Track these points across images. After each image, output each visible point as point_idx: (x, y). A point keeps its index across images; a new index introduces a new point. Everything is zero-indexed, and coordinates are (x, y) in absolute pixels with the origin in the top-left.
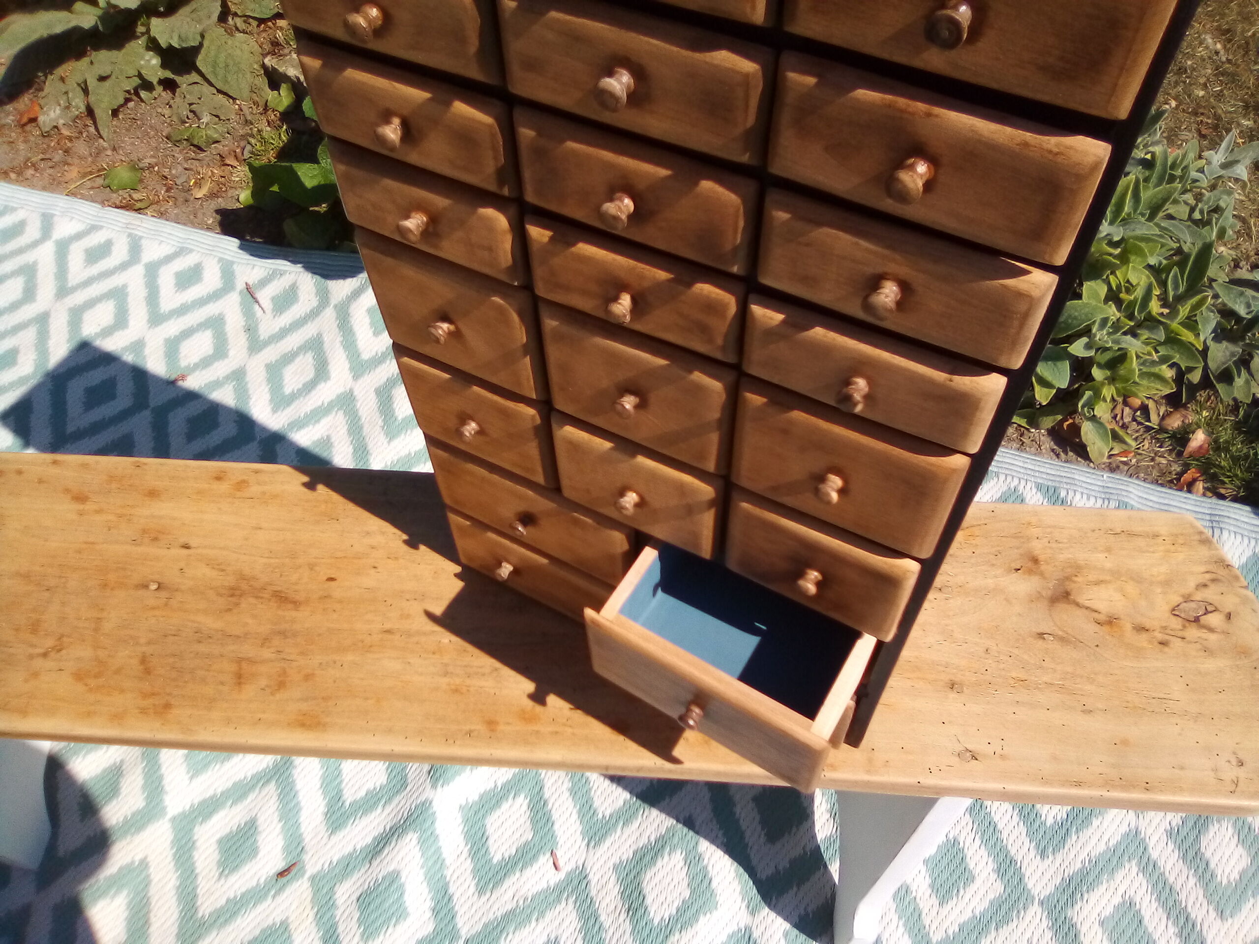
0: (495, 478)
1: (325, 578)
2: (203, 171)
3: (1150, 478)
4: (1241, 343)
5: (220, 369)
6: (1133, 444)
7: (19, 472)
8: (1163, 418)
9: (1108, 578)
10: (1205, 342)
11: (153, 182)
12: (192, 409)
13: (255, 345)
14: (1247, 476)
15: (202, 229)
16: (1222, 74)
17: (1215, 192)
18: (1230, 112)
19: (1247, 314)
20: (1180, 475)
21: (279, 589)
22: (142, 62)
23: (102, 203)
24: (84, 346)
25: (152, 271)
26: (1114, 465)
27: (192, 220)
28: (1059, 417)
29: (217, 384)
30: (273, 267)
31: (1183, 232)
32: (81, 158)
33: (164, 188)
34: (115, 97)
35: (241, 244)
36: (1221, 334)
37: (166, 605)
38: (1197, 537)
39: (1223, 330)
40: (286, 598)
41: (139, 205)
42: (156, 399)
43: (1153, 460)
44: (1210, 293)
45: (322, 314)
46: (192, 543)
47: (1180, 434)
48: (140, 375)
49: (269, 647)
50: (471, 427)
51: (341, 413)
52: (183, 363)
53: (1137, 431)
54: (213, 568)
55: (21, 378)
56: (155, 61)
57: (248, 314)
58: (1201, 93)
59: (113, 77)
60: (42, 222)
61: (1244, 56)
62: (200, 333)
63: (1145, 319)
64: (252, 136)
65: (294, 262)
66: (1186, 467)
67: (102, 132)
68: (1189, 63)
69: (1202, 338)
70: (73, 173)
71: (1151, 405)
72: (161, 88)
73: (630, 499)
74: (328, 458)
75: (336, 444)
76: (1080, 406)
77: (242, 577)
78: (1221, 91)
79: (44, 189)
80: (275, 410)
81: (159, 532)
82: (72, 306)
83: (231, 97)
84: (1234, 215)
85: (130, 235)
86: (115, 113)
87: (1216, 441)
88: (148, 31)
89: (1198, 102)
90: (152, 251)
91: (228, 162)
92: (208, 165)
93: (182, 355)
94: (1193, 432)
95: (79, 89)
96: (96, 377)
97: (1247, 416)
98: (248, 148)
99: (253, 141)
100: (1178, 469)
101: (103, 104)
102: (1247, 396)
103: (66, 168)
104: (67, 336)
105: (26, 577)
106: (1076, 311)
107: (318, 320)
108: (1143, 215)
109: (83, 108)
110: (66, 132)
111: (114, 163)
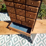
8: (45, 17)
28: (41, 18)
63: (44, 13)
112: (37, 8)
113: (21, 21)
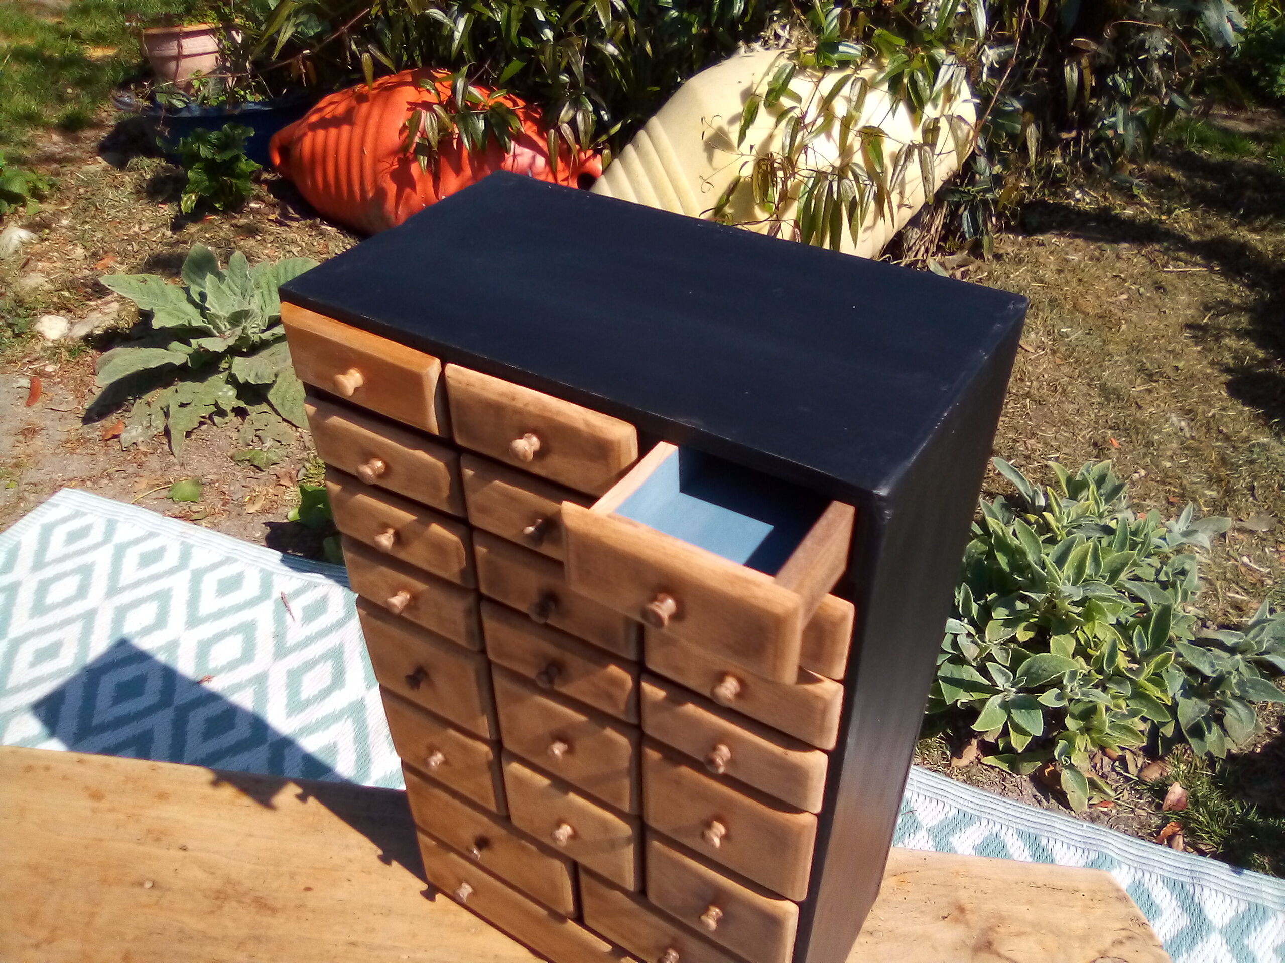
0: (457, 803)
1: (303, 887)
2: (258, 489)
3: (1130, 830)
4: (1209, 700)
5: (246, 672)
6: (1112, 794)
7: (47, 769)
8: (1141, 770)
9: (1028, 930)
10: (1173, 698)
11: (212, 497)
12: (212, 710)
13: (281, 651)
14: (1224, 832)
15: (249, 541)
16: (1187, 449)
17: (1180, 556)
18: (1196, 483)
19: (1213, 672)
20: (1160, 828)
21: (260, 895)
22: (220, 393)
23: (163, 513)
24: (122, 643)
25: (197, 577)
26: (1095, 814)
27: (243, 534)
28: (1039, 764)
29: (239, 687)
30: (308, 579)
31: (1146, 593)
32: (153, 471)
33: (221, 502)
34: (191, 421)
35: (283, 557)
36: (1189, 691)
37: (157, 903)
38: (1114, 894)
39: (1191, 686)
40: (265, 905)
41: (196, 516)
42: (180, 698)
43: (1133, 811)
44: (1173, 652)
45: (347, 625)
46: (190, 846)
47: (1157, 786)
48: (169, 675)
49: (243, 951)
50: (437, 759)
51: (350, 721)
52: (213, 664)
53: (1117, 782)
54: (205, 871)
55: (59, 669)
56: (232, 392)
57: (279, 621)
58: (1168, 465)
59: (193, 404)
60: (107, 527)
61: (1206, 433)
62: (232, 637)
63: (1115, 674)
64: (308, 461)
65: (329, 576)
66: (1166, 820)
67: (174, 450)
68: (1156, 437)
69: (1170, 694)
70: (142, 484)
71: (1129, 756)
72: (234, 414)
73: (565, 831)
74: (331, 765)
75: (340, 751)
76: (1056, 753)
77: (229, 881)
78: (1187, 463)
79: (114, 497)
80: (289, 714)
81: (162, 833)
82: (119, 605)
83: (294, 426)
84: (1201, 578)
85: (183, 543)
86: (188, 434)
87: (1194, 795)
88: (230, 367)
89: (1165, 472)
90: (199, 559)
91: (282, 482)
92: (265, 485)
93: (211, 657)
94: (1171, 786)
95: (161, 413)
96: (129, 673)
97: (1223, 770)
98: (303, 471)
99: (308, 465)
100: (1159, 822)
101: (179, 427)
102: (1223, 751)
103: (137, 479)
104: (109, 633)
105: (33, 868)
106: (1045, 662)
107: (342, 631)
108: (1104, 577)
109: (161, 429)
110: (142, 448)
111: (180, 477)
112: (796, 756)
113: (575, 869)
